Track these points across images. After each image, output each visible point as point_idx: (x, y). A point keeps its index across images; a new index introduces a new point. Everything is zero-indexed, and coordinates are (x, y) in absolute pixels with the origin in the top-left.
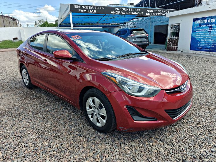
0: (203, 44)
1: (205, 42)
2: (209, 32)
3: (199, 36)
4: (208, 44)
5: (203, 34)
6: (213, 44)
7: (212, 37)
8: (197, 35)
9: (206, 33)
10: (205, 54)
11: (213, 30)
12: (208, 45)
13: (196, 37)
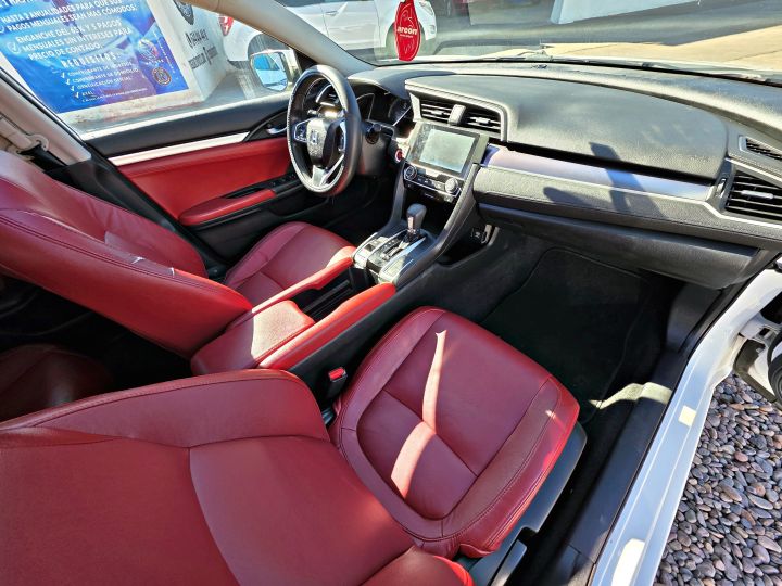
0: (87, 79)
1: (87, 68)
2: (67, 24)
3: (36, 47)
4: (101, 73)
5: (53, 39)
6: (120, 69)
7: (96, 45)
8: (25, 44)
9: (63, 31)
10: (124, 112)
11: (77, 12)
12: (109, 78)
13: (31, 52)
